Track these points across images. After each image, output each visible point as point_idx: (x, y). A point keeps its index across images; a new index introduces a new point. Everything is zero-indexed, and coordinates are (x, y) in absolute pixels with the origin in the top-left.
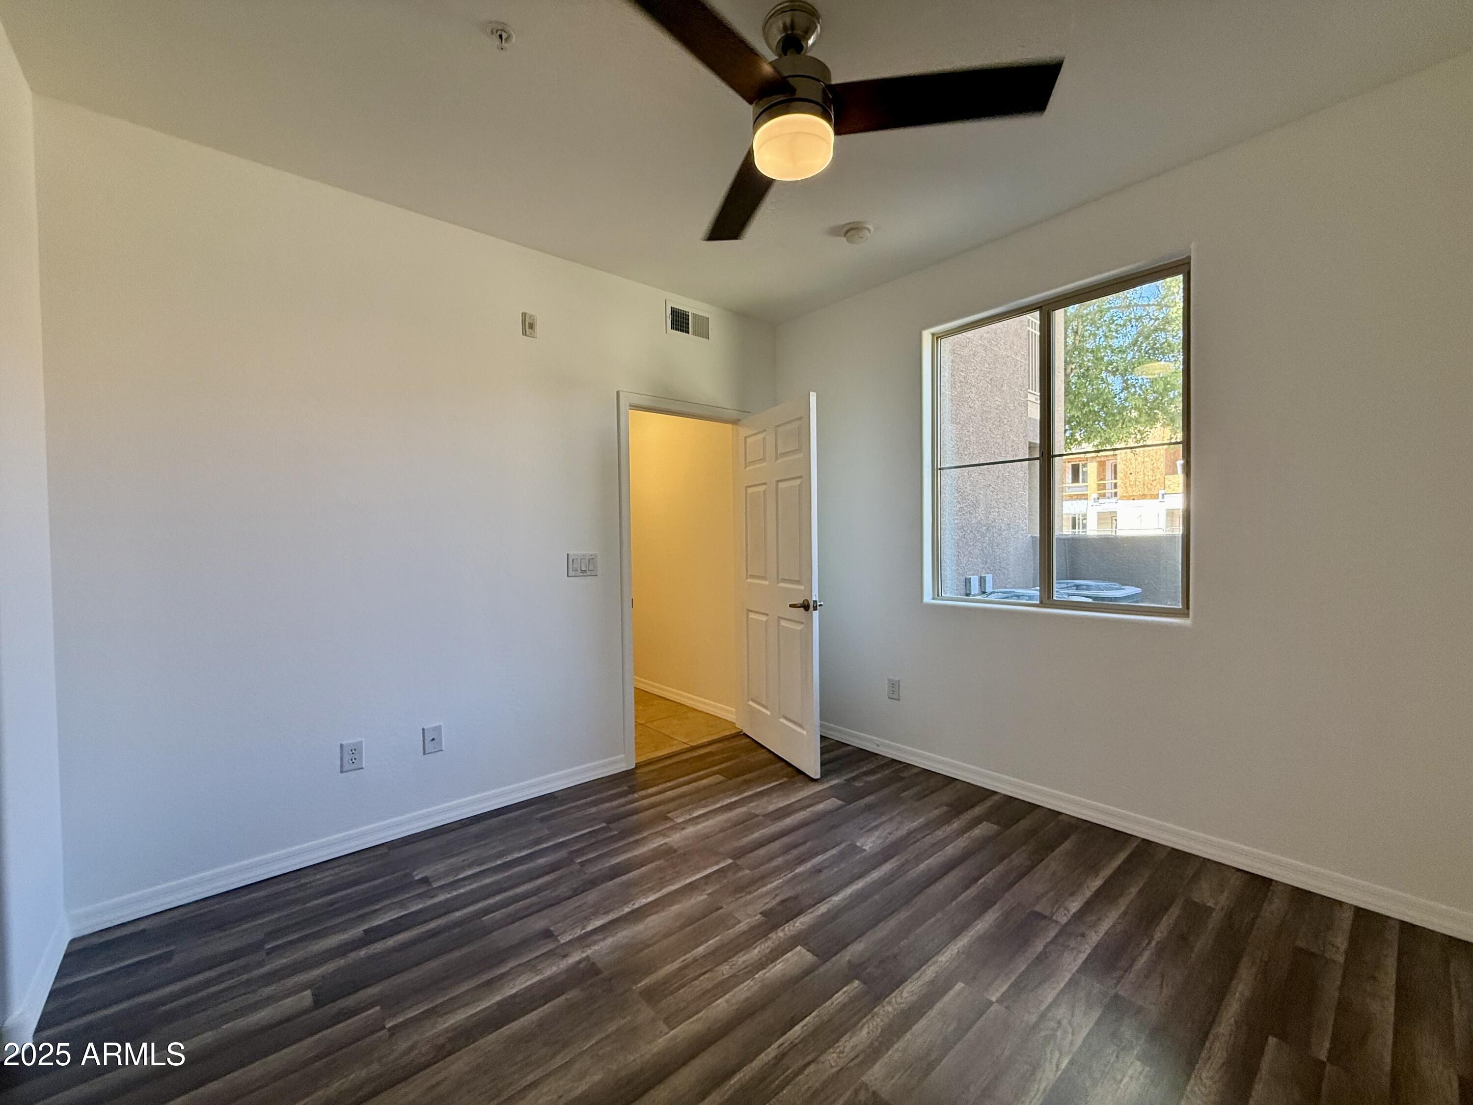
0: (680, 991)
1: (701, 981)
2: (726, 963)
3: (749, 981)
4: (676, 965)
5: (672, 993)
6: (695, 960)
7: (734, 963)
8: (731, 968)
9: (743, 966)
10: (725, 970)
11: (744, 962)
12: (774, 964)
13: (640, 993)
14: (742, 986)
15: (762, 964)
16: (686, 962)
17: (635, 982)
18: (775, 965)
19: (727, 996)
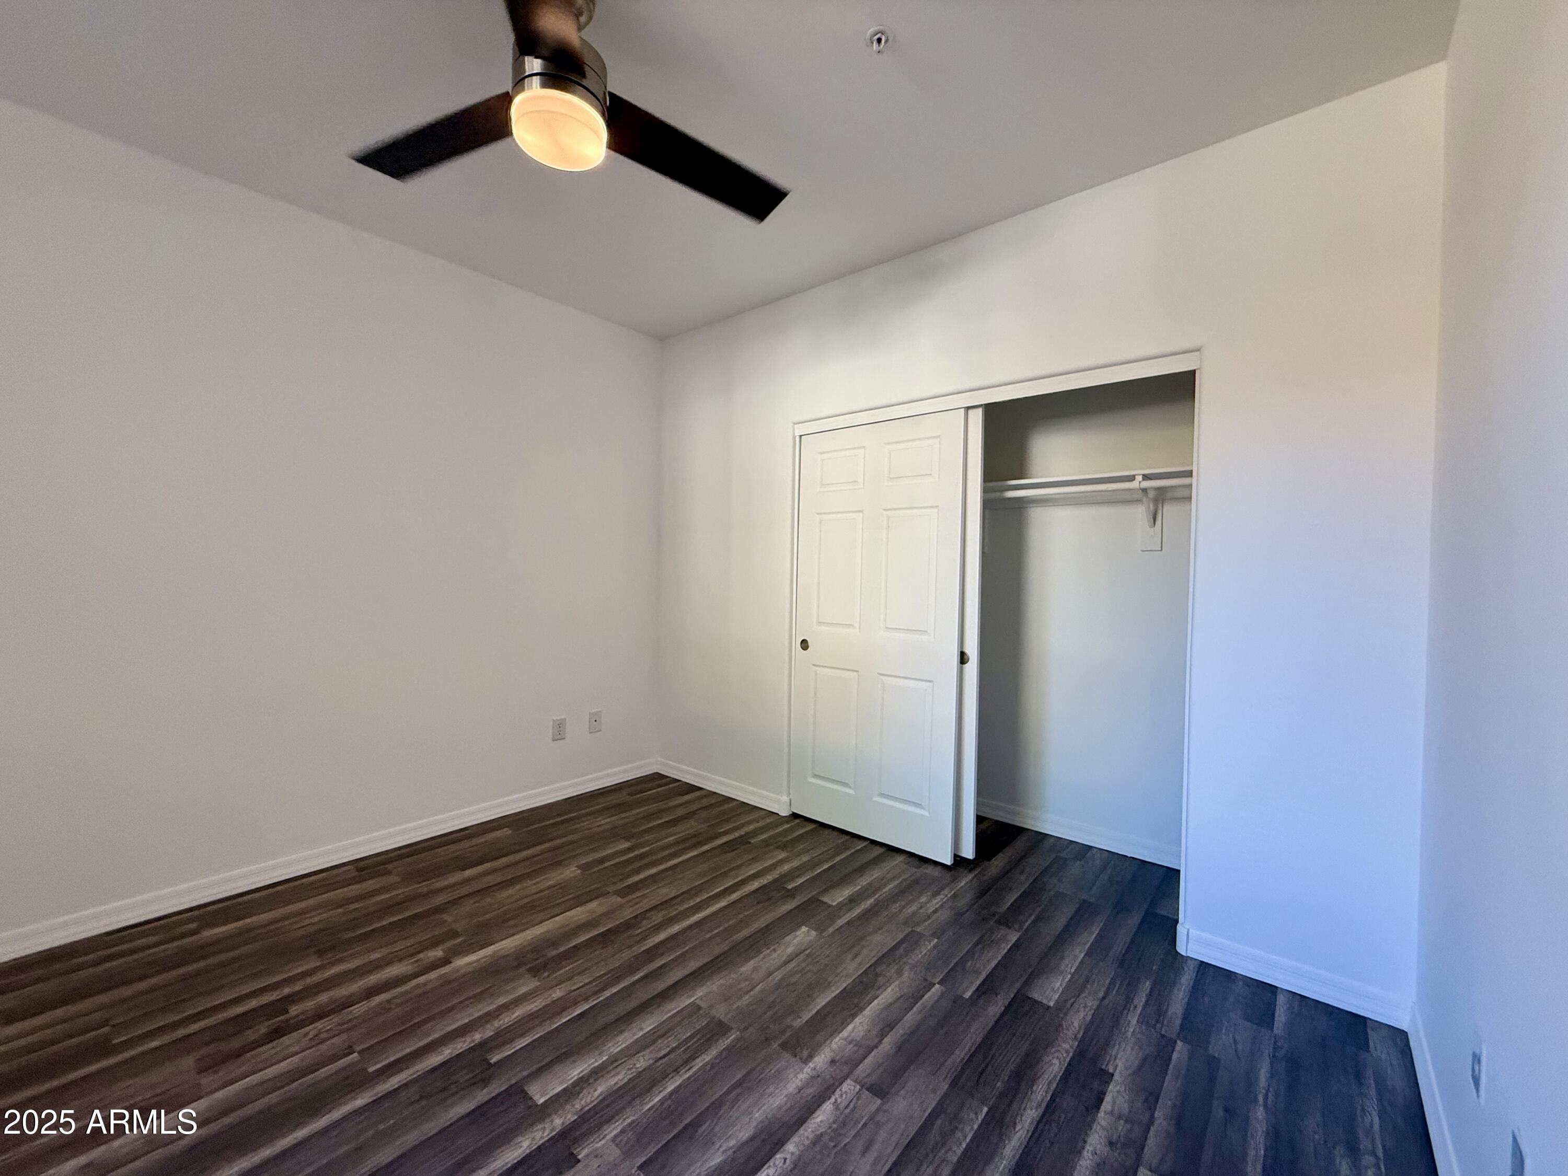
0: (689, 1034)
1: (669, 1046)
2: (640, 1070)
3: (615, 1051)
4: (699, 1063)
5: (698, 1032)
6: (677, 1071)
7: (629, 1072)
8: (635, 1065)
9: (619, 1068)
10: (641, 1062)
11: (617, 1074)
12: (580, 1076)
13: (729, 1029)
14: (624, 1046)
15: (597, 1073)
16: (687, 1068)
17: (738, 1040)
18: (579, 1074)
19: (641, 1034)
